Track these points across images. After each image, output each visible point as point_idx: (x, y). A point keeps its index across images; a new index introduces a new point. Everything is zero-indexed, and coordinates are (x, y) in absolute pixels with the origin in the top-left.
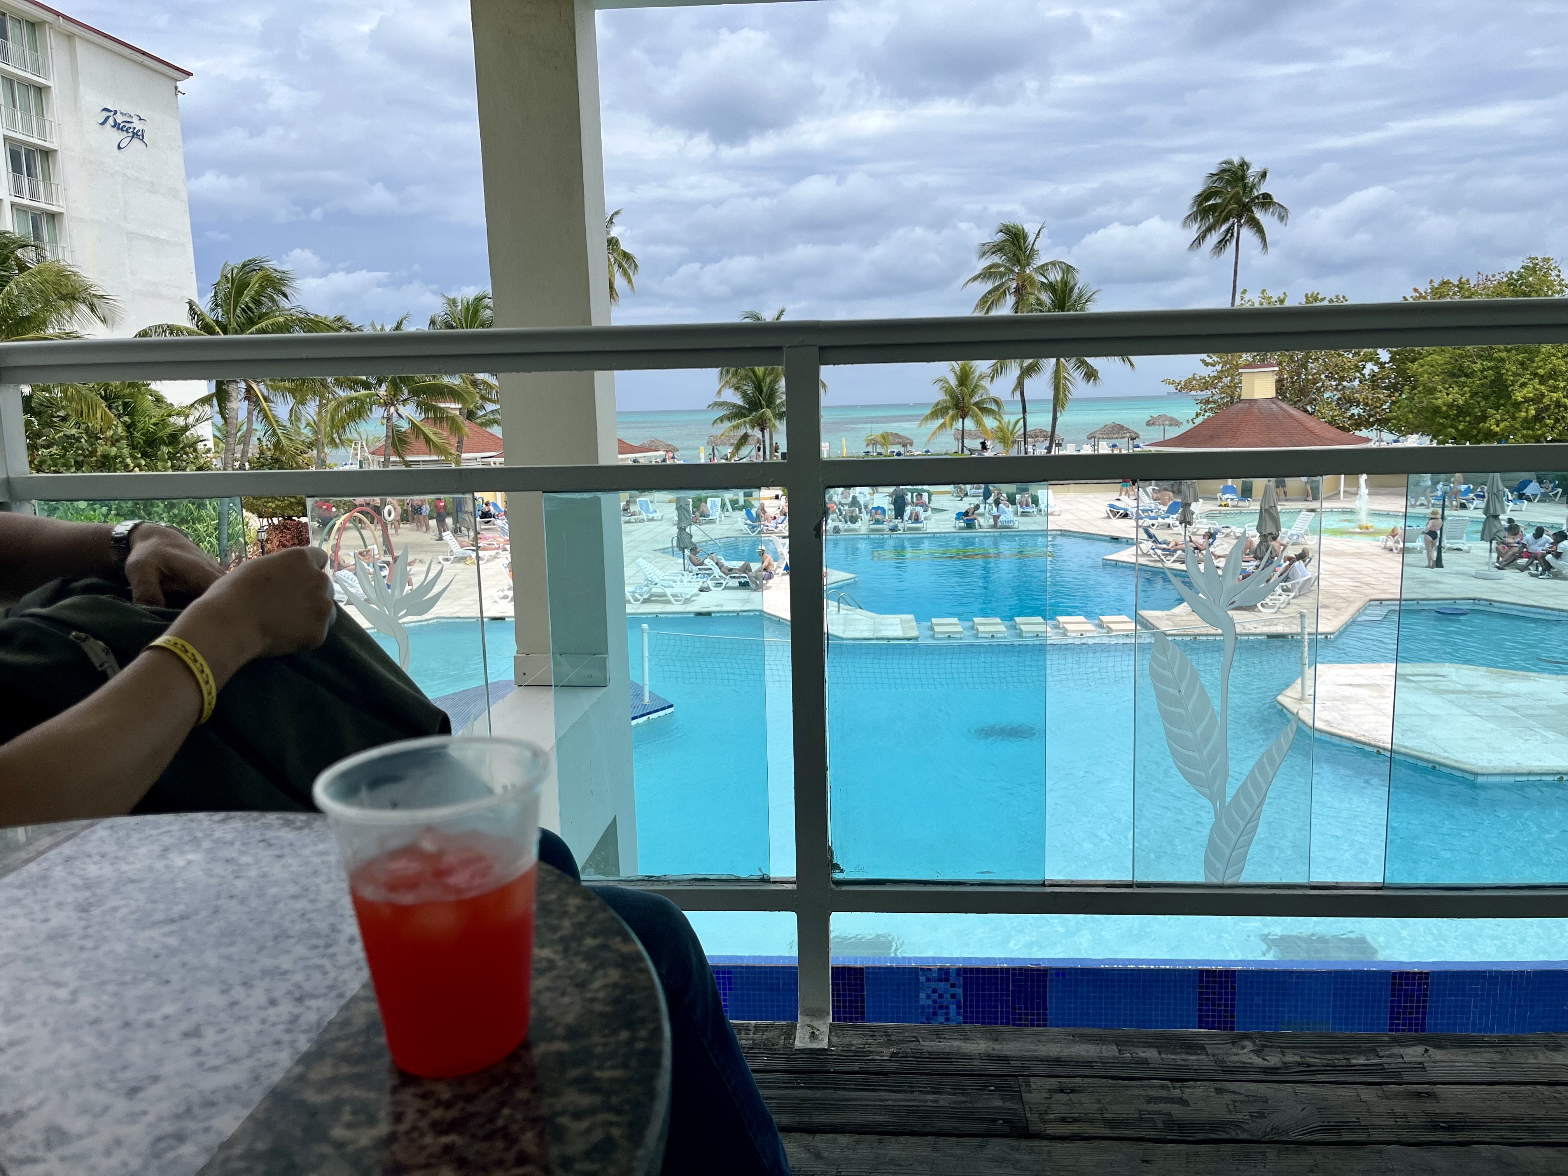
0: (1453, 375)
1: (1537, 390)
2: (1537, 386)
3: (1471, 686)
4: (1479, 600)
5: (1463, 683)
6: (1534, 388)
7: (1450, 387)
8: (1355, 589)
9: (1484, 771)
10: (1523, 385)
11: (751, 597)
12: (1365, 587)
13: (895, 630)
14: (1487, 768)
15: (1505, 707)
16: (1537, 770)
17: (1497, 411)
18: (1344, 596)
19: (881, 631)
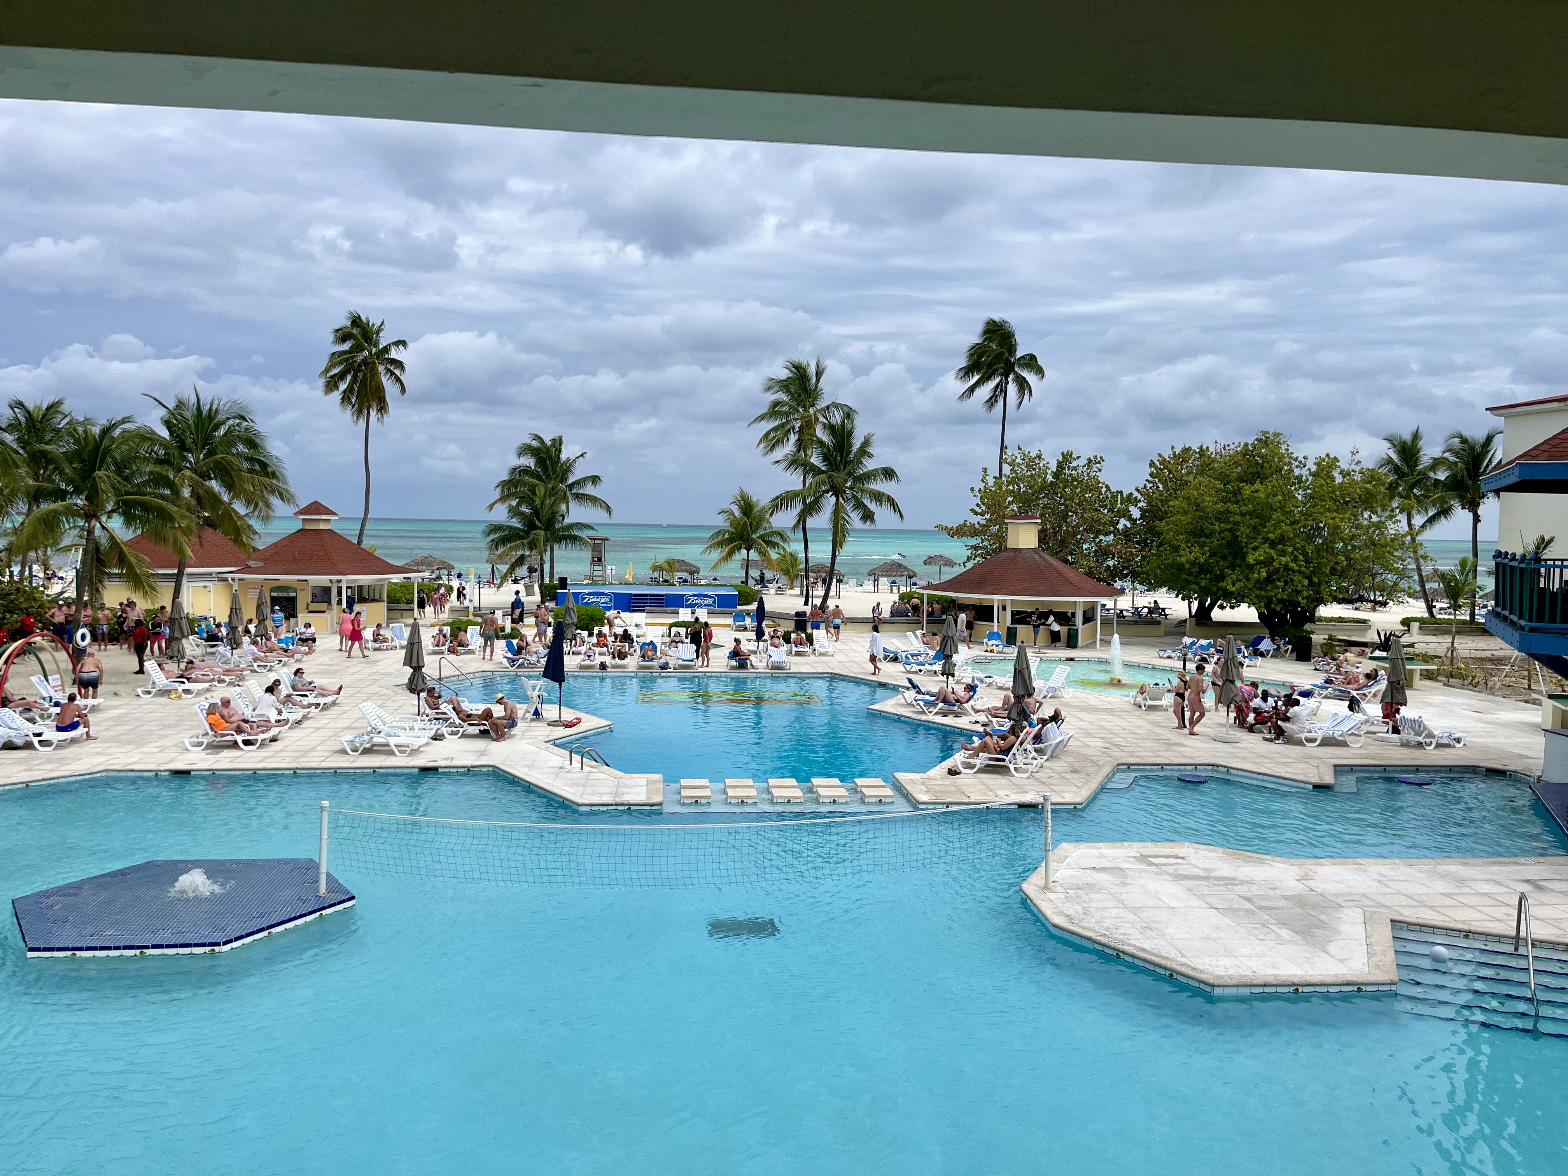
0: (1195, 535)
1: (1267, 553)
2: (1268, 550)
3: (1208, 870)
4: (1218, 766)
5: (1202, 867)
6: (1264, 552)
7: (1192, 545)
8: (1105, 751)
9: (1220, 982)
10: (1255, 549)
11: (489, 748)
12: (1115, 749)
13: (638, 794)
14: (1222, 977)
15: (1241, 897)
16: (1271, 980)
17: (1234, 570)
18: (1095, 759)
19: (622, 794)
